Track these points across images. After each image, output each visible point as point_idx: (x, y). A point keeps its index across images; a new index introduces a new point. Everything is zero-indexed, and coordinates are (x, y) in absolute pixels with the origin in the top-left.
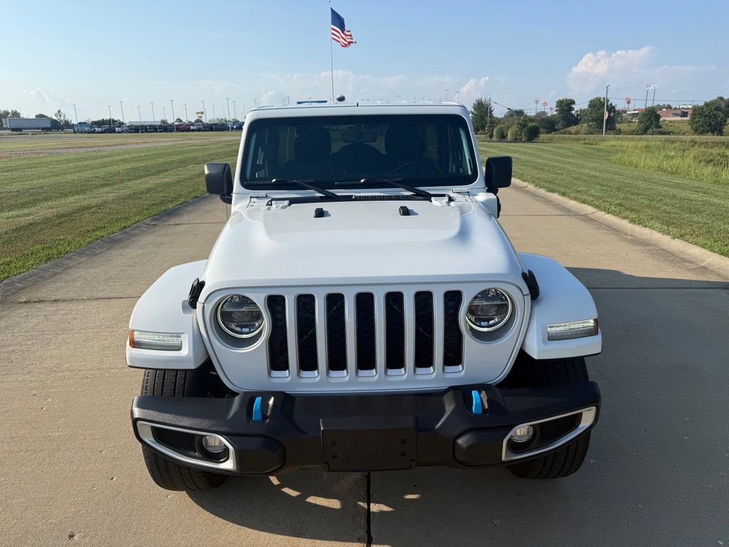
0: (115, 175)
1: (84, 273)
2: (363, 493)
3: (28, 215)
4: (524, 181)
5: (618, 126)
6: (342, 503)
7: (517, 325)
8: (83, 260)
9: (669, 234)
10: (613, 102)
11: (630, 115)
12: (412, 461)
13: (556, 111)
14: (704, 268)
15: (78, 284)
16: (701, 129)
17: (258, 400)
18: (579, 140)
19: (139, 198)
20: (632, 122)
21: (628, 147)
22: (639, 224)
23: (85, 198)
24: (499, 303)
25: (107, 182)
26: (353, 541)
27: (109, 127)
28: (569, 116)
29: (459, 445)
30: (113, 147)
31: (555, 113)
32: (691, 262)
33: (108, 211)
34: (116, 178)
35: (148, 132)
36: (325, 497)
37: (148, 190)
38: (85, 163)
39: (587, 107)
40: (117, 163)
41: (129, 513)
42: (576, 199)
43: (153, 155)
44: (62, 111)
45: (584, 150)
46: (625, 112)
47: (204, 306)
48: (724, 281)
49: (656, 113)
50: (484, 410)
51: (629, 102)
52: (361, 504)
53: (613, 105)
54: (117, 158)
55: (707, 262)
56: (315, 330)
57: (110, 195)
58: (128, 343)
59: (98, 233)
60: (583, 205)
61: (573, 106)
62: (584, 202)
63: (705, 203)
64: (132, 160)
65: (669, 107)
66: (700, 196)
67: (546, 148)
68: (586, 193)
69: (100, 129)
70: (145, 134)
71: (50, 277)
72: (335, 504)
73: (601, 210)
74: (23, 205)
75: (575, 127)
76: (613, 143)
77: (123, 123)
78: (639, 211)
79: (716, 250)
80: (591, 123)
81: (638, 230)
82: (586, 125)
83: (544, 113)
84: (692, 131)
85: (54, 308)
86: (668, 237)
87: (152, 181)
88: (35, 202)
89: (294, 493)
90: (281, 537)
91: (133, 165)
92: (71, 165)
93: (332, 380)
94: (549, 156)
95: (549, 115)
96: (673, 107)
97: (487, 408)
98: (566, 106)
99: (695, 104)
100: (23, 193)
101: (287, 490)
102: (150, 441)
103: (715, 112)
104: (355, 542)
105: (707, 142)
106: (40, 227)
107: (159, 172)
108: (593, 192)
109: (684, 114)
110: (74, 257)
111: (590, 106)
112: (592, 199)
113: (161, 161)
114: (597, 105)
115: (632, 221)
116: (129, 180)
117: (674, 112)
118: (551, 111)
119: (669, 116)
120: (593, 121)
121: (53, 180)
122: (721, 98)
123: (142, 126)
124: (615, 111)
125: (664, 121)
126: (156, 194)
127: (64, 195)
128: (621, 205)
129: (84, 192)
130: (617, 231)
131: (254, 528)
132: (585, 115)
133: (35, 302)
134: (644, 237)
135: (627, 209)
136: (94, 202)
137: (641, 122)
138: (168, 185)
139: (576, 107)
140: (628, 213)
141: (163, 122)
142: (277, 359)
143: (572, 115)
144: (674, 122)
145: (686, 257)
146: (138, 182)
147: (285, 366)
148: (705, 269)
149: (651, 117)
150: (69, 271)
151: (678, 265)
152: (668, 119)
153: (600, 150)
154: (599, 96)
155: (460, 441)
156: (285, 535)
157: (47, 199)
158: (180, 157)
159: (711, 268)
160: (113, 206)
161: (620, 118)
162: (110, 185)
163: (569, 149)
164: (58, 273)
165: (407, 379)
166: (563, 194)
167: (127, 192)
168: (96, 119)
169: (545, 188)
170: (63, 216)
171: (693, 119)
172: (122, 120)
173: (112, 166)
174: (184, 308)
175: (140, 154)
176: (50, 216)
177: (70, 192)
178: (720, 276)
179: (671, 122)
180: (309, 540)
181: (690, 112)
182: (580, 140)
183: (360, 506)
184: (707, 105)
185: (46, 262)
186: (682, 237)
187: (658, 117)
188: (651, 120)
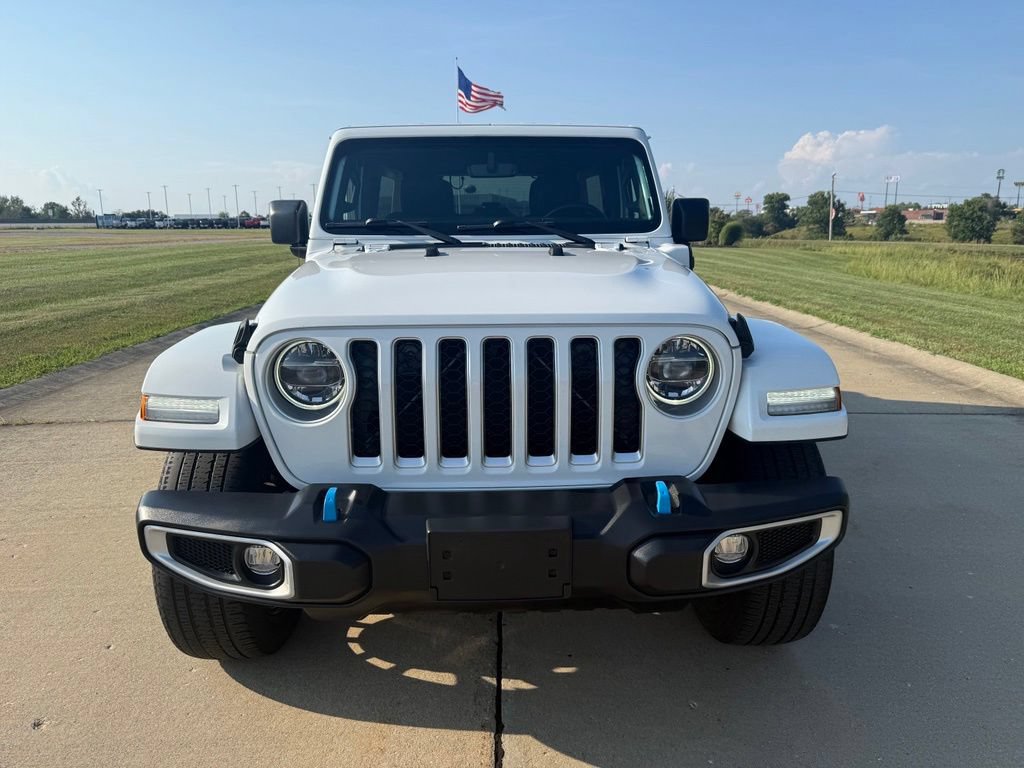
0: (149, 275)
1: (93, 391)
2: (491, 664)
3: (20, 318)
4: (722, 288)
5: (849, 230)
6: (458, 679)
7: (721, 392)
8: (93, 374)
9: (927, 349)
10: (842, 197)
11: (864, 216)
12: (567, 584)
13: (765, 209)
14: (978, 390)
15: (85, 403)
16: (961, 236)
17: (332, 491)
18: (796, 246)
19: (182, 301)
20: (868, 225)
21: (863, 254)
22: (885, 337)
23: (104, 300)
24: (695, 359)
25: (137, 282)
26: (473, 729)
27: (147, 221)
28: (781, 216)
29: (637, 560)
30: (151, 245)
31: (763, 212)
32: (961, 384)
33: (136, 315)
34: (151, 277)
35: (201, 228)
36: (432, 670)
37: (196, 292)
38: (108, 260)
39: (805, 204)
40: (154, 260)
41: (129, 692)
42: (795, 308)
43: (205, 251)
44: (82, 198)
45: (805, 256)
46: (858, 212)
47: (255, 357)
48: (1009, 406)
49: (899, 214)
50: (674, 509)
51: (862, 199)
52: (488, 679)
53: (842, 202)
54: (154, 255)
55: (983, 383)
56: (421, 395)
57: (140, 297)
58: (139, 414)
59: (118, 341)
60: (806, 316)
61: (787, 203)
62: (807, 312)
63: (973, 316)
64: (177, 257)
65: (917, 206)
66: (967, 309)
67: (751, 253)
68: (808, 301)
69: (133, 224)
70: (197, 231)
71: (43, 396)
72: (448, 679)
73: (832, 321)
74: (15, 307)
75: (791, 231)
76: (843, 249)
77: (166, 217)
78: (884, 323)
79: (995, 368)
80: (811, 226)
81: (883, 345)
82: (805, 228)
83: (747, 212)
84: (950, 238)
85: (45, 433)
86: (927, 353)
87: (201, 282)
88: (32, 304)
89: (385, 665)
90: (363, 724)
91: (177, 263)
92: (87, 262)
93: (445, 472)
94: (756, 262)
95: (755, 214)
96: (923, 206)
97: (678, 505)
98: (777, 203)
99: (953, 201)
100: (16, 292)
101: (374, 661)
102: (163, 557)
103: (979, 213)
104: (477, 730)
105: (971, 251)
106: (36, 331)
107: (212, 272)
108: (819, 300)
109: (938, 216)
110: (81, 371)
111: (810, 203)
112: (818, 307)
113: (216, 258)
114: (820, 201)
115: (875, 334)
116: (169, 280)
117: (924, 212)
118: (758, 209)
119: (917, 219)
120: (815, 222)
121: (60, 279)
122: (987, 196)
123: (193, 220)
124: (844, 210)
125: (911, 224)
126: (207, 297)
127: (76, 296)
128: (858, 315)
129: (104, 293)
130: (854, 346)
131: (322, 712)
132: (805, 214)
133: (17, 425)
134: (894, 354)
135: (868, 320)
136: (116, 304)
137: (880, 226)
138: (225, 287)
139: (792, 206)
140: (869, 324)
141: (223, 215)
142: (364, 441)
143: (786, 215)
144: (925, 226)
145: (952, 377)
146: (182, 282)
147: (374, 450)
148: (980, 392)
149: (893, 220)
150: (73, 388)
151: (942, 387)
152: (916, 222)
153: (825, 257)
154: (821, 189)
155: (638, 554)
156: (370, 721)
157: (49, 301)
158: (244, 255)
159: (989, 391)
160: (144, 309)
161: (851, 220)
162: (141, 286)
163: (783, 255)
164: (56, 391)
165: (558, 471)
166: (778, 303)
167: (165, 293)
168: (129, 210)
169: (751, 296)
170: (70, 319)
171: (950, 223)
172: (165, 213)
173: (146, 263)
174: (225, 363)
175: (187, 251)
176: (50, 318)
177: (84, 293)
178: (1002, 400)
179: (920, 225)
180: (405, 727)
181: (946, 213)
182: (799, 245)
183: (486, 682)
184: (968, 203)
185: (40, 375)
186: (946, 352)
187: (903, 219)
188: (893, 222)
